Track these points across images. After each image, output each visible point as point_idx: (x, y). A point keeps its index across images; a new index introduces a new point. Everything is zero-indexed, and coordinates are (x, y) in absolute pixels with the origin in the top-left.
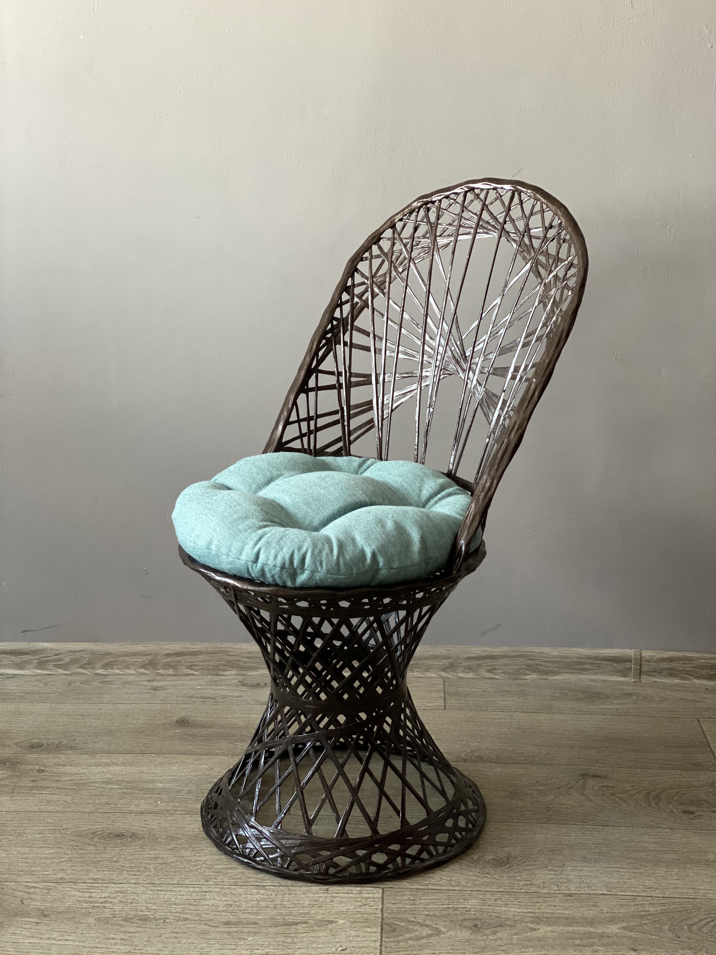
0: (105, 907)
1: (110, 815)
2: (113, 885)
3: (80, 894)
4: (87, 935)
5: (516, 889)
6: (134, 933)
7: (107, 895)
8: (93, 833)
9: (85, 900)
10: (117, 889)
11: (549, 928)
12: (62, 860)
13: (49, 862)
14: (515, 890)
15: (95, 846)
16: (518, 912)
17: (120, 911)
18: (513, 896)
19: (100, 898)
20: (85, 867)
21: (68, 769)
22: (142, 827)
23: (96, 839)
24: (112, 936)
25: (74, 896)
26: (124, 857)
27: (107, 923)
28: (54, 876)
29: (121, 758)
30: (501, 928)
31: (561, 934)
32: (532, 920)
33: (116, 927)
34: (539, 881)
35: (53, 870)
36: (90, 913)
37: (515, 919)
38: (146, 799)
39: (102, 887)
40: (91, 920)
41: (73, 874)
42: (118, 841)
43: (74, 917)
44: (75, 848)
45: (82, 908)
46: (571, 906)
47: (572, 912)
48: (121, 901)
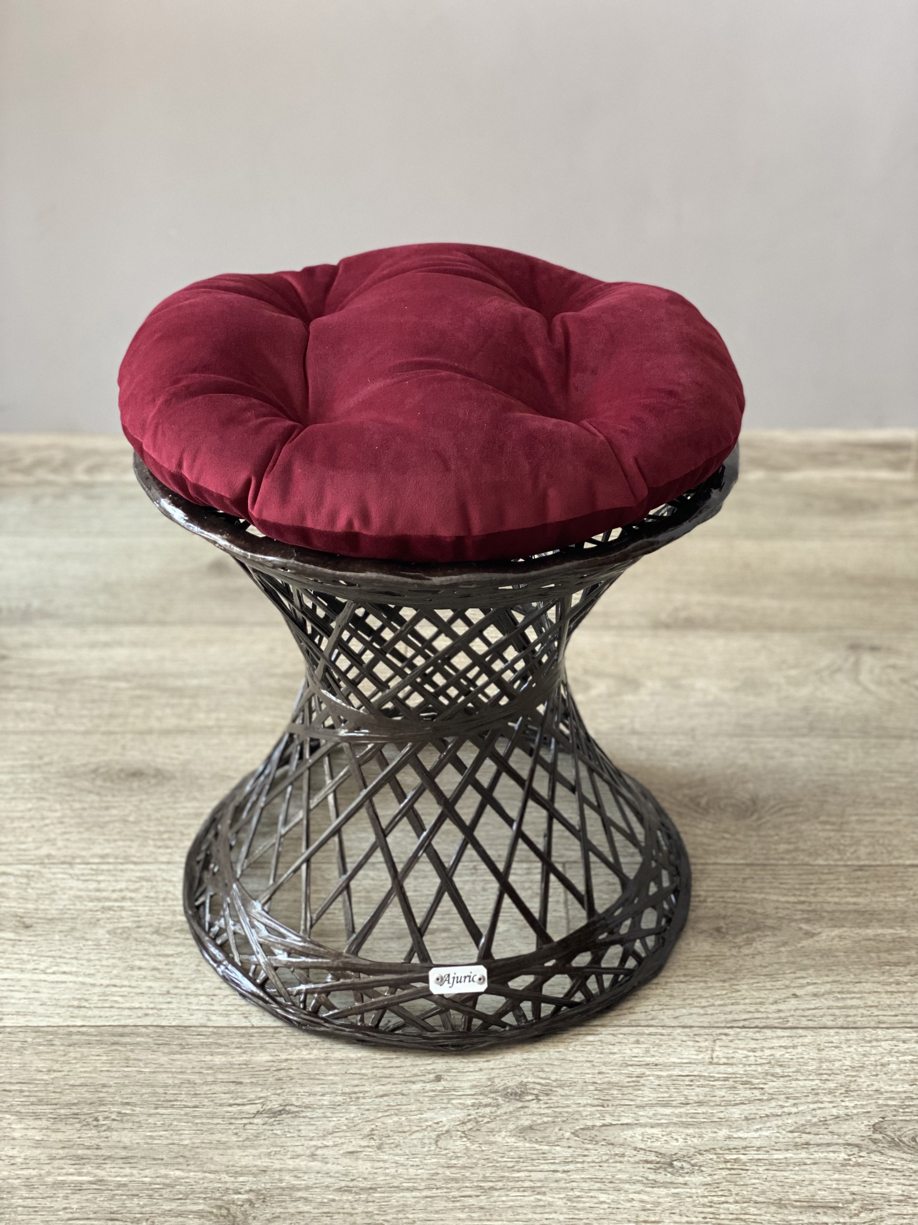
0: (122, 908)
1: (119, 737)
2: (132, 867)
3: (80, 885)
4: (97, 962)
5: (774, 859)
6: (172, 955)
7: (123, 885)
8: (95, 771)
9: (89, 896)
10: (139, 874)
11: (836, 932)
12: (47, 821)
13: (26, 825)
14: (772, 862)
15: (98, 794)
16: (782, 902)
17: (147, 915)
18: (770, 872)
19: (114, 891)
20: (86, 835)
21: (45, 654)
22: (171, 758)
23: (99, 782)
24: (138, 963)
25: (71, 888)
26: (145, 813)
27: (127, 939)
28: (37, 852)
29: (127, 633)
30: (759, 933)
31: (855, 942)
32: (806, 916)
33: (145, 945)
34: (809, 843)
35: (34, 841)
36: (98, 920)
37: (780, 915)
38: (173, 706)
39: (116, 870)
40: (101, 933)
41: (66, 847)
42: (135, 785)
43: (73, 929)
44: (68, 798)
45: (86, 911)
46: (866, 889)
47: (868, 900)
48: (147, 897)
